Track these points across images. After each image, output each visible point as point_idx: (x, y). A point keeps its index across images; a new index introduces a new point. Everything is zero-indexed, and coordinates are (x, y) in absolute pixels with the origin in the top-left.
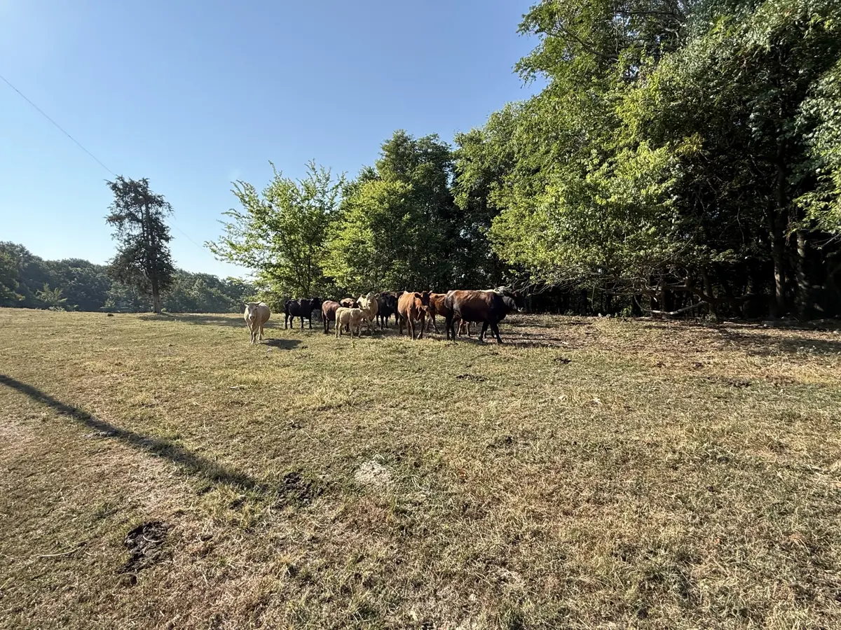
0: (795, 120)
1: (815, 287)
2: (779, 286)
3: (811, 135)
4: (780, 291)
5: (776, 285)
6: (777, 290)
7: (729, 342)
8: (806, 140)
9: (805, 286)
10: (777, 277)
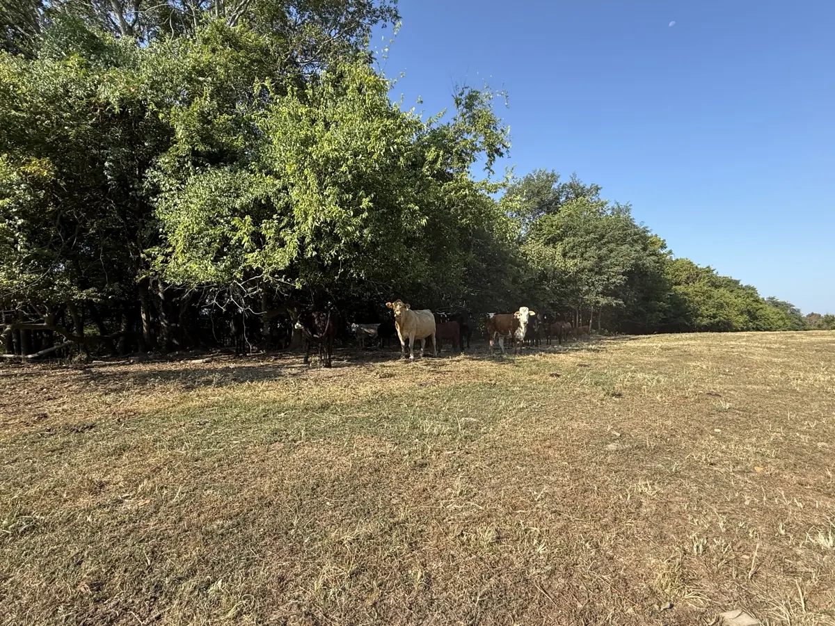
0: (143, 183)
1: (173, 325)
2: (145, 324)
3: (155, 199)
4: (146, 329)
5: (143, 324)
6: (144, 328)
7: (88, 383)
8: (153, 202)
9: (165, 324)
10: (144, 316)
